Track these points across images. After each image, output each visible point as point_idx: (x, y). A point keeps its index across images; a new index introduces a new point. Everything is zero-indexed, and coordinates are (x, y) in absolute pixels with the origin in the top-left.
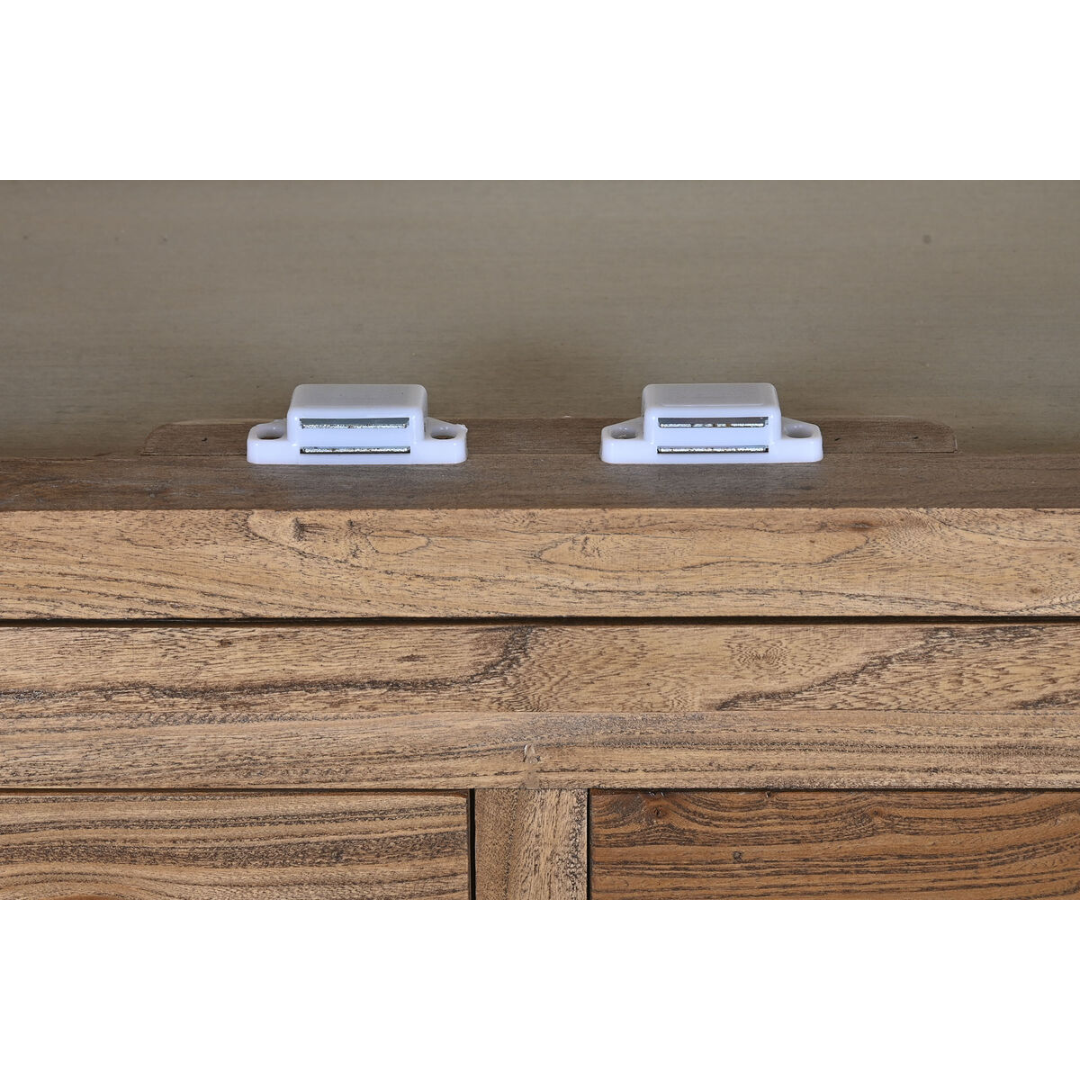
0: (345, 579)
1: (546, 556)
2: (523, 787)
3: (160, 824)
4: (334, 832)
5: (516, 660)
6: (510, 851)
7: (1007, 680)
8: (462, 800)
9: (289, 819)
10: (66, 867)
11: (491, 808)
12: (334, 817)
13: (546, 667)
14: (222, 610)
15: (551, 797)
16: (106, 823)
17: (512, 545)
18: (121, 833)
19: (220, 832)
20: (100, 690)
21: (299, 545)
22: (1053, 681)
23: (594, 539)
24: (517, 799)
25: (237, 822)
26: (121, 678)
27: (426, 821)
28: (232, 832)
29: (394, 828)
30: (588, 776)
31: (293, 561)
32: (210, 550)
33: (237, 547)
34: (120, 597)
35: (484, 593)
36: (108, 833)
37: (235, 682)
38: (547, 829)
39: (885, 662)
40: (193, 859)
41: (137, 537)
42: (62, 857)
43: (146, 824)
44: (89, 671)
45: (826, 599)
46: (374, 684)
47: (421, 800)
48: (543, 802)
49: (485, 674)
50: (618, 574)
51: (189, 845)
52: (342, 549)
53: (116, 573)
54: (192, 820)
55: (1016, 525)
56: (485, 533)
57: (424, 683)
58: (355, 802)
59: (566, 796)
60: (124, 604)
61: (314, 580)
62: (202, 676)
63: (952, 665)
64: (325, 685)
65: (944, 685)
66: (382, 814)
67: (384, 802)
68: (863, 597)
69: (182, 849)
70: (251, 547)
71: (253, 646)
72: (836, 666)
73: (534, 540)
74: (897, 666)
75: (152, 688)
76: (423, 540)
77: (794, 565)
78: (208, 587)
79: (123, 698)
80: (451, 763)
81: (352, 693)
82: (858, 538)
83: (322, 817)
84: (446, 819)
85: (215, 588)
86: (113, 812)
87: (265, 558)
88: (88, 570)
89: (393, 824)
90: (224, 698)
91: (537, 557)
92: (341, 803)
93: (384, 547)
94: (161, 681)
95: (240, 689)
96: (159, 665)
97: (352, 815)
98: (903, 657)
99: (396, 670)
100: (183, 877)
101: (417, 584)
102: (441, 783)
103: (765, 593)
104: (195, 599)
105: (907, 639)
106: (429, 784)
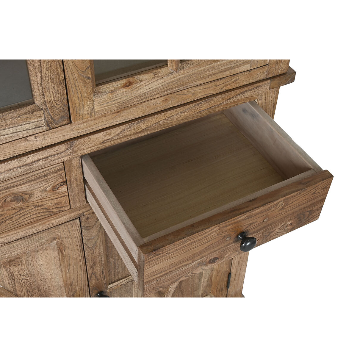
0: (43, 142)
1: (73, 129)
2: (71, 159)
3: (18, 181)
4: (44, 174)
5: (72, 146)
6: (70, 167)
7: (141, 127)
8: (63, 163)
9: (37, 174)
10: (4, 191)
11: (67, 163)
12: (44, 172)
13: (76, 146)
14: (25, 152)
15: (75, 159)
16: (9, 184)
17: (68, 130)
18: (12, 184)
19: (27, 179)
20: (9, 170)
21: (36, 139)
22: (147, 125)
23: (80, 125)
24: (70, 161)
25: (29, 177)
26: (12, 168)
27: (58, 168)
28: (29, 178)
29: (54, 170)
30: (80, 154)
31: (35, 142)
32: (22, 144)
33: (26, 143)
34: (9, 155)
35: (65, 137)
36: (10, 185)
37: (30, 162)
38: (75, 163)
39: (124, 130)
40: (23, 184)
41: (10, 146)
42: (3, 190)
43: (15, 182)
44: (7, 168)
45: (114, 123)
46: (51, 156)
47: (56, 165)
48: (74, 160)
49: (68, 149)
50: (84, 129)
51: (22, 182)
52: (42, 138)
53: (7, 152)
54: (22, 179)
55: (139, 106)
56: (64, 129)
57: (59, 153)
58: (47, 169)
59: (77, 158)
60: (9, 156)
61: (39, 143)
62: (25, 163)
63: (133, 128)
64: (44, 158)
65: (133, 130)
66: (51, 169)
67: (51, 167)
68: (119, 121)
69: (21, 183)
70: (28, 142)
71: (32, 157)
72: (118, 133)
73: (71, 128)
74: (126, 130)
75: (17, 167)
76: (55, 133)
77: (109, 120)
78: (22, 149)
79: (13, 170)
80: (60, 159)
81: (48, 158)
82: (118, 114)
83: (42, 172)
84: (61, 166)
85: (23, 149)
86: (10, 182)
87: (30, 143)
88: (3, 153)
89: (53, 170)
90: (29, 165)
91: (72, 130)
92: (45, 169)
93: (48, 136)
94: (18, 166)
95: (31, 163)
96: (18, 164)
97: (47, 170)
98: (127, 129)
99: (54, 153)
100: (22, 187)
101: (54, 139)
102: (59, 162)
103: (105, 124)
104: (21, 151)
105: (127, 126)
106: (57, 163)
